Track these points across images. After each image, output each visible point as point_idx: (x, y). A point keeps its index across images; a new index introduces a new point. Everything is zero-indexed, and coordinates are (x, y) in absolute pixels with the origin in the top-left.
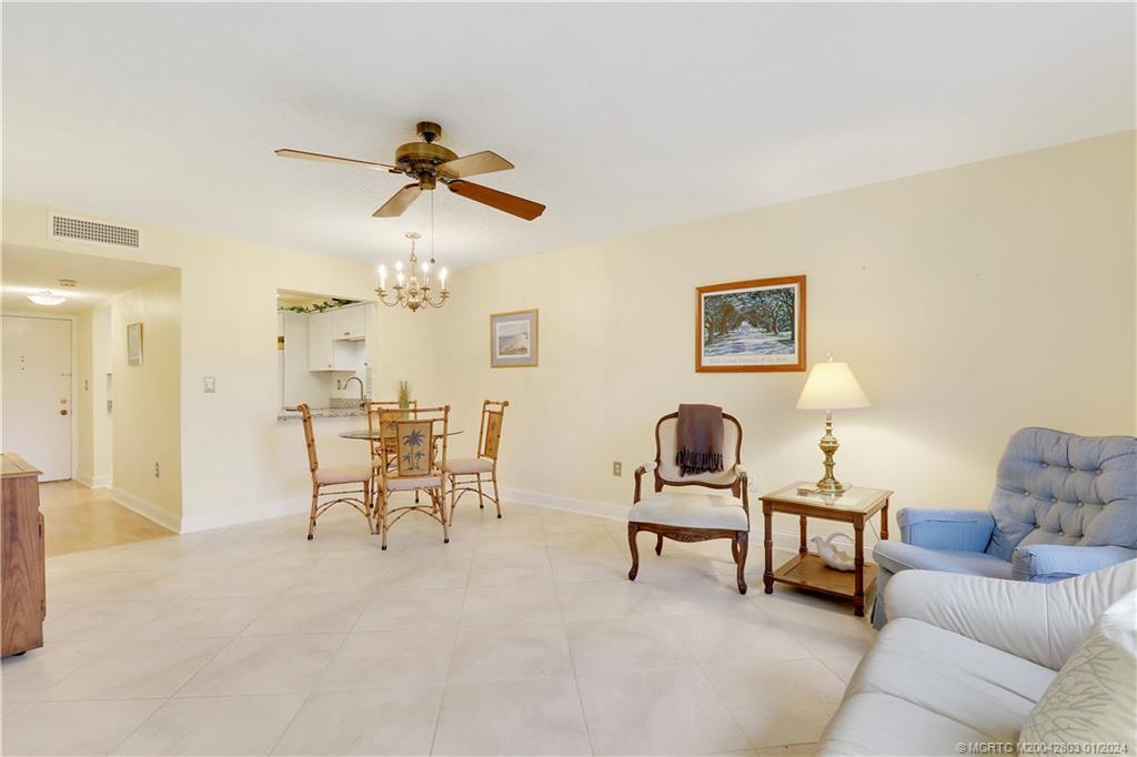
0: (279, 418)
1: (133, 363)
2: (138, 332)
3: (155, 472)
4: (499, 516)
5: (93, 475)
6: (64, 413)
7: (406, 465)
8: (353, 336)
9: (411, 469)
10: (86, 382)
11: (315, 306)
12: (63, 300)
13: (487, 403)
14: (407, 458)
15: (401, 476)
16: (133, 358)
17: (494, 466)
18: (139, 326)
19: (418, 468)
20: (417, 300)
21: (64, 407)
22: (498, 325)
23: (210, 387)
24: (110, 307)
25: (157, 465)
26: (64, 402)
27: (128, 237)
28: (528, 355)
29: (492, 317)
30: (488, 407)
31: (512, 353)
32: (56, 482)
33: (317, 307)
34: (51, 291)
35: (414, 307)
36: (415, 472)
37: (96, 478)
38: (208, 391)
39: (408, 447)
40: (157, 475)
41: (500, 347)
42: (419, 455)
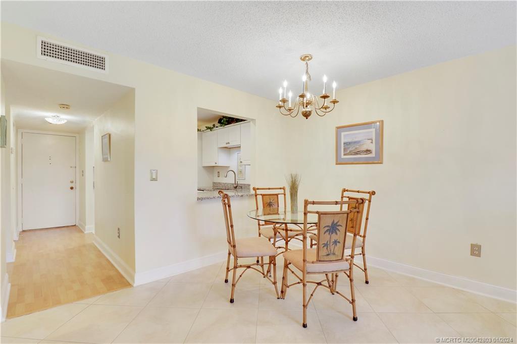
0: (198, 199)
1: (105, 160)
2: (107, 140)
3: (118, 235)
4: (367, 282)
5: (85, 225)
6: (72, 188)
7: (323, 252)
8: (232, 144)
9: (328, 255)
10: (83, 172)
11: (206, 127)
12: (66, 121)
13: (344, 190)
14: (326, 245)
15: (319, 261)
16: (104, 157)
17: (364, 242)
18: (107, 136)
19: (334, 254)
20: (309, 109)
21: (72, 185)
22: (343, 134)
23: (154, 177)
24: (93, 126)
25: (119, 229)
26: (72, 182)
27: (97, 62)
28: (373, 155)
29: (338, 128)
30: (346, 194)
31: (356, 153)
32: (68, 226)
33: (208, 128)
34: (58, 115)
35: (307, 115)
36: (332, 257)
37: (87, 227)
38: (153, 180)
39: (327, 236)
40: (119, 237)
41: (345, 149)
42: (336, 242)
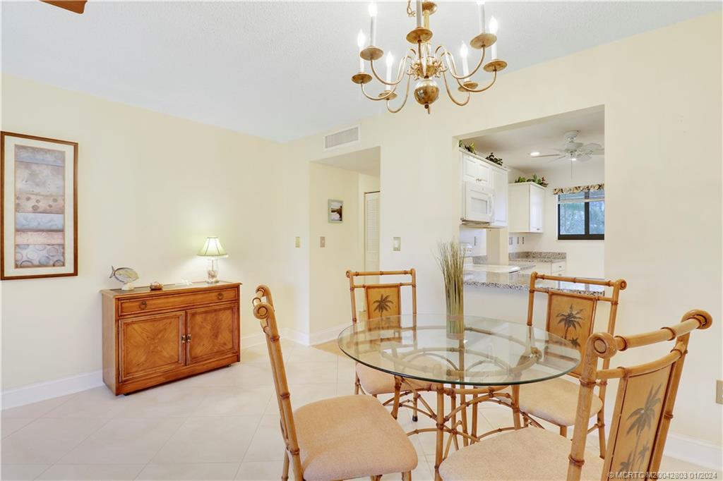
20: (433, 82)
23: (396, 246)
35: (426, 98)
38: (396, 249)
